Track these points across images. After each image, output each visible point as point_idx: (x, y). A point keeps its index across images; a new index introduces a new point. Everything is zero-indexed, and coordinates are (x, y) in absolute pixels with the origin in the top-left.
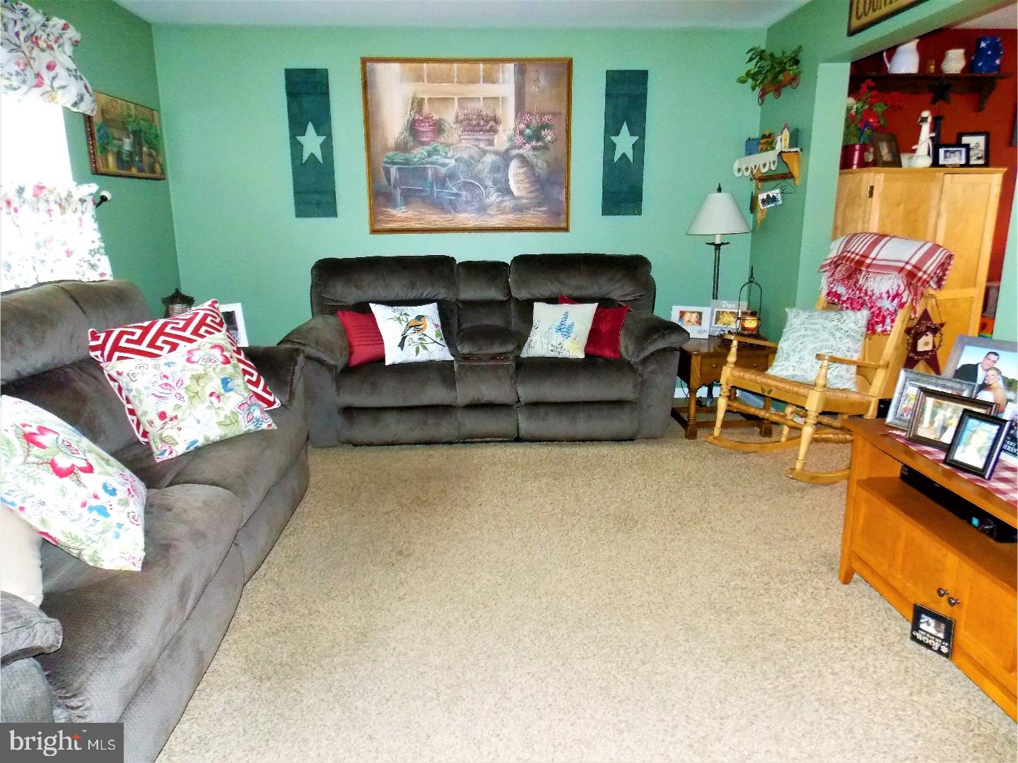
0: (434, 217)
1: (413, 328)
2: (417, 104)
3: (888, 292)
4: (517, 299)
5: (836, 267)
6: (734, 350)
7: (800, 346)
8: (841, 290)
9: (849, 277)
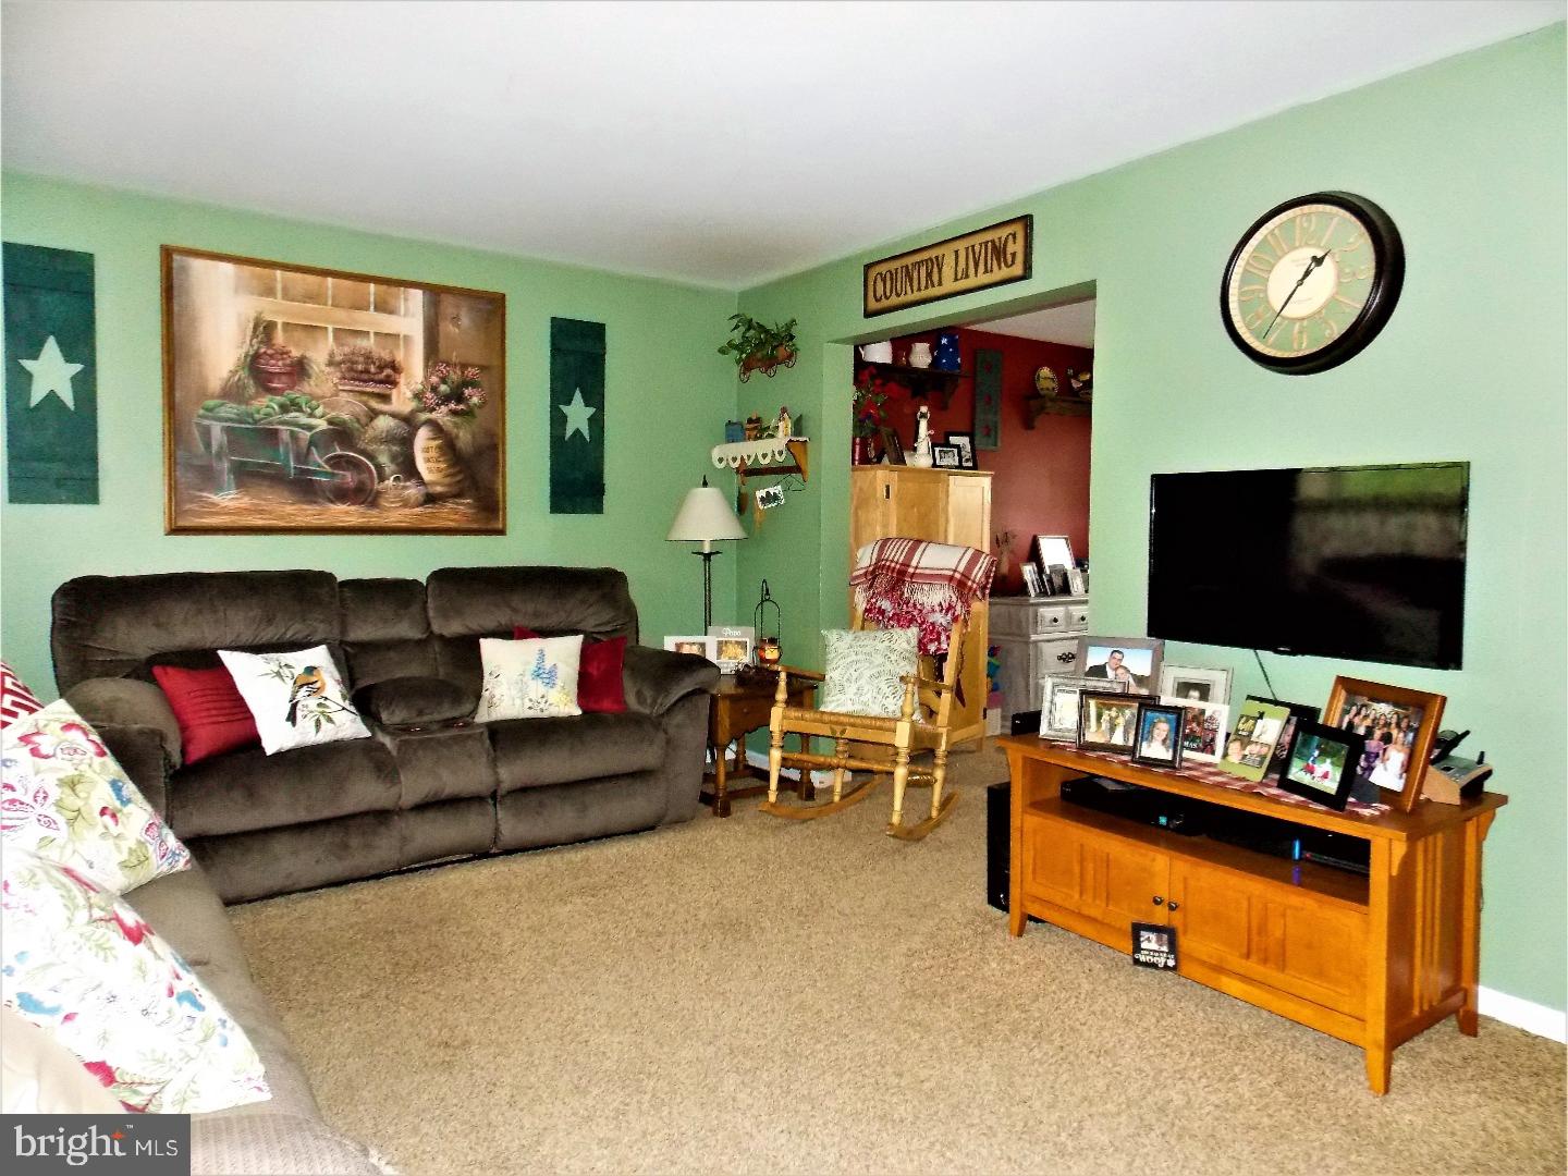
0: (289, 509)
1: (305, 688)
2: (264, 330)
3: (940, 604)
4: (441, 637)
5: (874, 579)
6: (782, 684)
7: (855, 675)
8: (886, 604)
9: (893, 589)
